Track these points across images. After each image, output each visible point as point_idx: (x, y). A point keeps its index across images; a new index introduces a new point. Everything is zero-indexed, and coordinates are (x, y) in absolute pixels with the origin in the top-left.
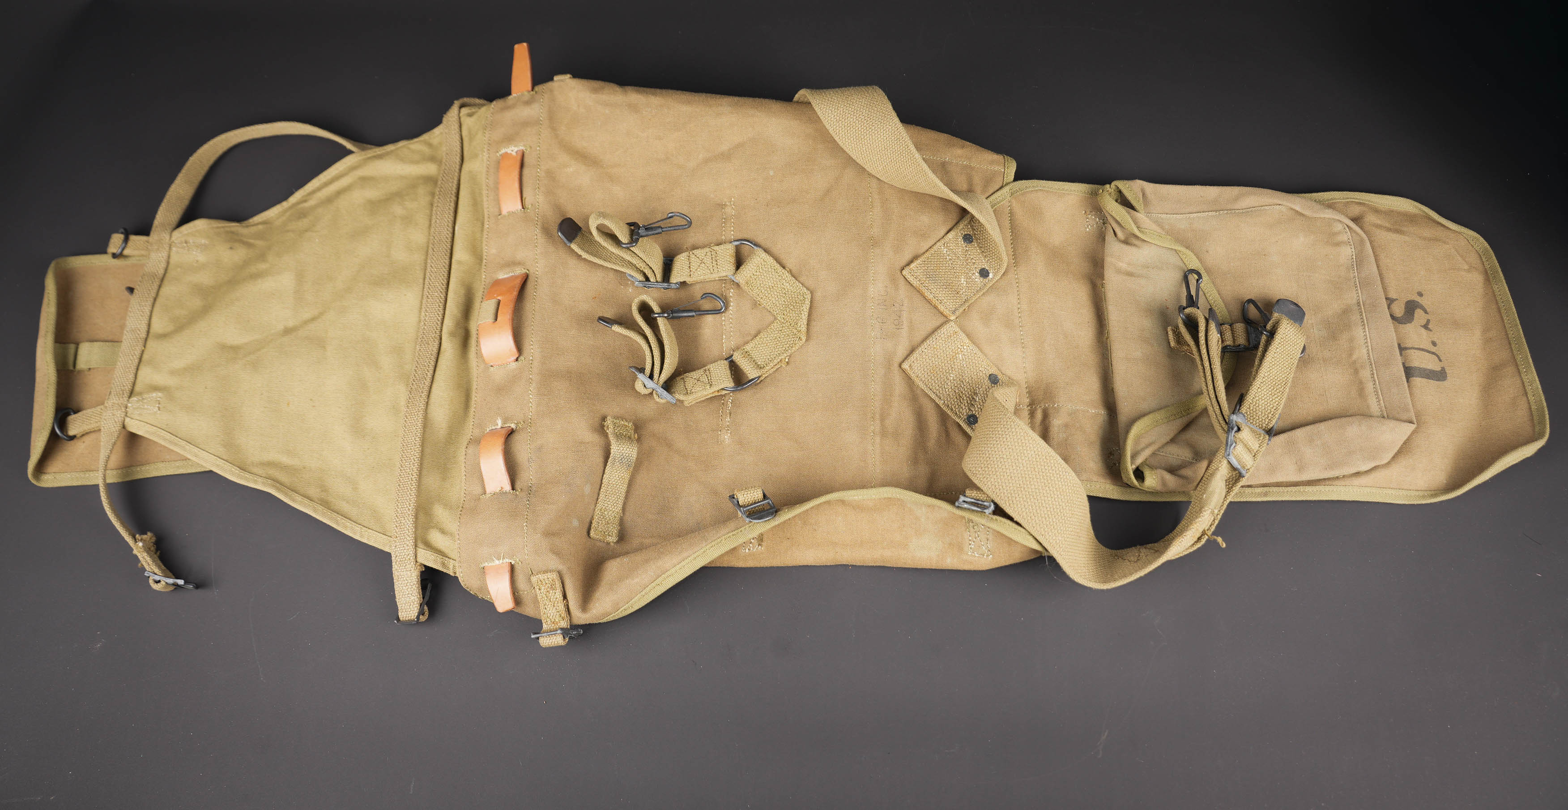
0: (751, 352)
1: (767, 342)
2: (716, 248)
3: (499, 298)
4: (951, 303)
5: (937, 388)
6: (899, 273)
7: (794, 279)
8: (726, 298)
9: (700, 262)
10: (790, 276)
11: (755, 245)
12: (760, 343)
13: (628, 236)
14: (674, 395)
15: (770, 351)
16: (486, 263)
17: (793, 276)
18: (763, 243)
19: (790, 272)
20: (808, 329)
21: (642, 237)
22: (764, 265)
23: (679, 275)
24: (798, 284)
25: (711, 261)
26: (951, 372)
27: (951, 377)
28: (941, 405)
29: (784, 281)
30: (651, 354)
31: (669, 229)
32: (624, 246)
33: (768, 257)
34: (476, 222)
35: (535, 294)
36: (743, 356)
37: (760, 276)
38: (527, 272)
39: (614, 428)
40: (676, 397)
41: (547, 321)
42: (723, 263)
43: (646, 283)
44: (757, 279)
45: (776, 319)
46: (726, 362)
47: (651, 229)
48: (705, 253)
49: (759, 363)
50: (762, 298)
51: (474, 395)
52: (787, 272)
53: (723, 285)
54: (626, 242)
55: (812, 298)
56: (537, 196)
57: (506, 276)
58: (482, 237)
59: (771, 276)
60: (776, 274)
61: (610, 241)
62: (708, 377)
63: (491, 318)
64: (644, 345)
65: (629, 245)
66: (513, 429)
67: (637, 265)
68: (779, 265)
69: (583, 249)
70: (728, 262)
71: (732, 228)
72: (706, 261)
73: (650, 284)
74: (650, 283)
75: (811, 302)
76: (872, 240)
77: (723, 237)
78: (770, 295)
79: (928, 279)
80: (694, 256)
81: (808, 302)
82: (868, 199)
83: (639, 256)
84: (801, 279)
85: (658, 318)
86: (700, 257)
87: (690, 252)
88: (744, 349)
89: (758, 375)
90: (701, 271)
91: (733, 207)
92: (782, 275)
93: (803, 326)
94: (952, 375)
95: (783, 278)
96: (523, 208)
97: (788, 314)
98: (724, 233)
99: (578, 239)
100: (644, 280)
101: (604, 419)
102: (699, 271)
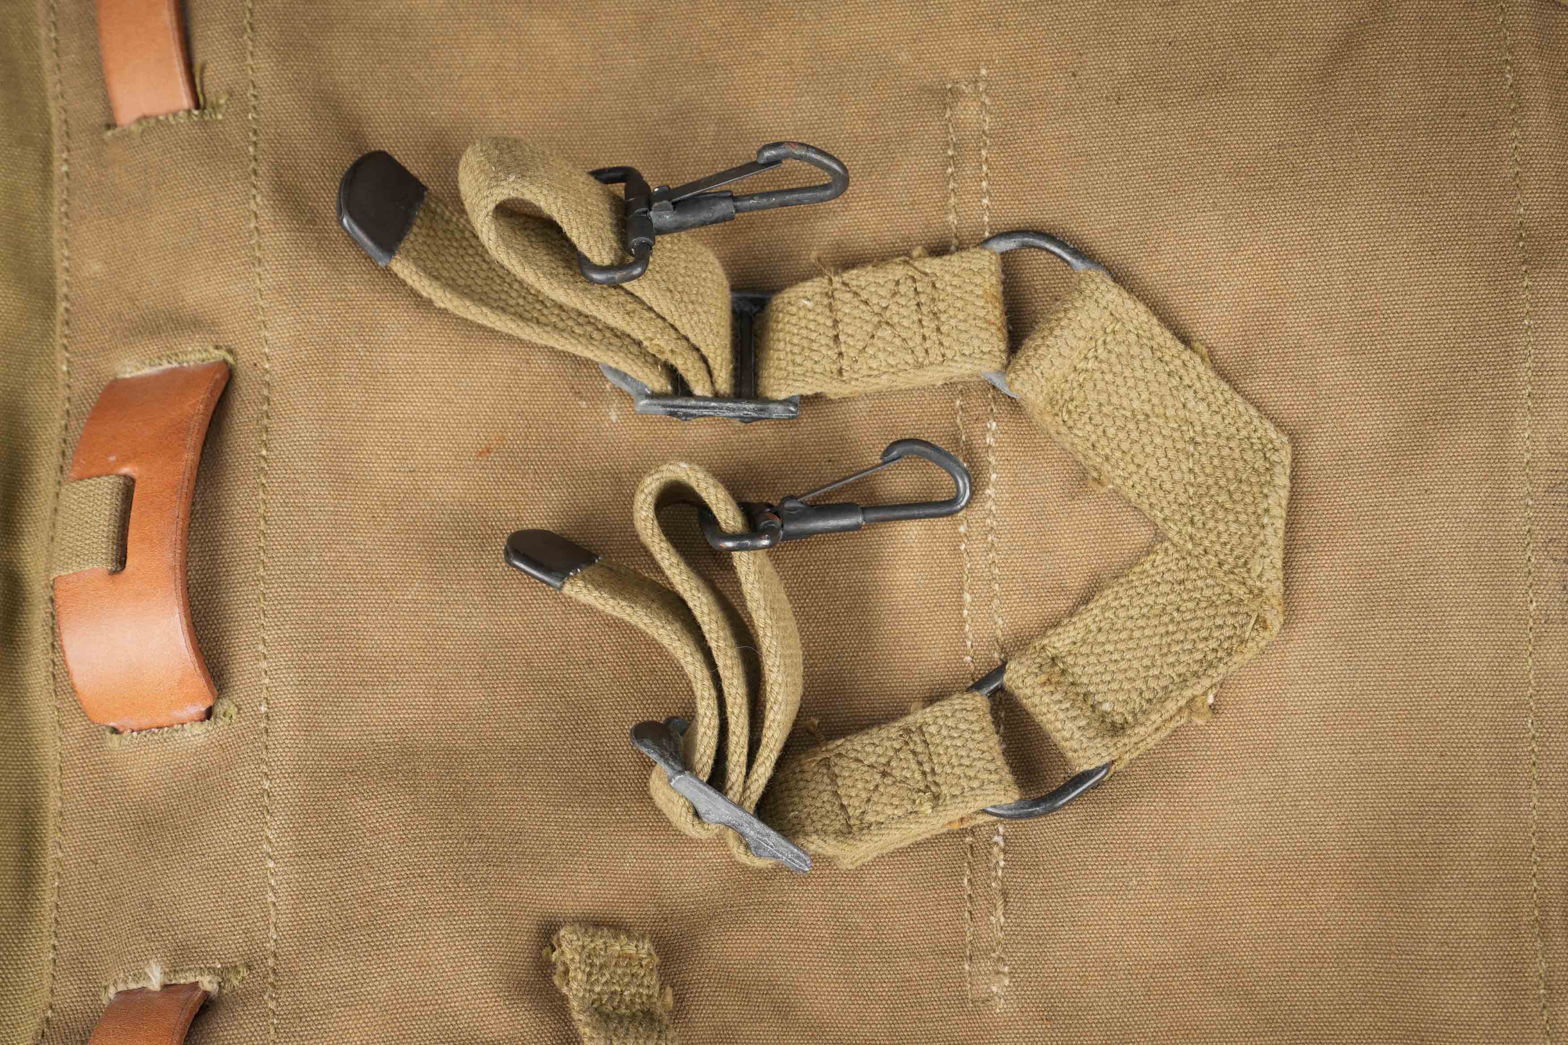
0: (1070, 660)
1: (1129, 624)
2: (933, 265)
3: (126, 470)
7: (1226, 387)
8: (970, 452)
9: (876, 319)
10: (1211, 374)
11: (1077, 253)
12: (1105, 625)
13: (610, 236)
14: (802, 841)
15: (1147, 662)
16: (67, 310)
17: (1222, 374)
18: (1103, 246)
19: (1211, 358)
20: (1287, 583)
21: (661, 232)
22: (1114, 332)
23: (798, 370)
24: (1241, 408)
25: (915, 318)
29: (1190, 394)
30: (713, 693)
31: (764, 201)
32: (596, 276)
33: (1129, 304)
34: (17, 152)
35: (264, 452)
36: (1043, 678)
37: (1098, 375)
38: (230, 359)
39: (590, 974)
40: (812, 847)
41: (314, 559)
42: (962, 326)
43: (678, 402)
44: (1089, 385)
45: (1160, 536)
46: (980, 701)
47: (696, 202)
48: (891, 286)
49: (1106, 707)
50: (1107, 458)
51: (51, 835)
52: (1198, 360)
53: (958, 403)
54: (607, 262)
55: (1295, 459)
56: (250, 61)
57: (147, 371)
58: (45, 208)
59: (1139, 373)
60: (1159, 366)
61: (542, 256)
62: (920, 764)
63: (101, 564)
64: (689, 659)
65: (617, 275)
66: (206, 993)
67: (646, 343)
68: (1168, 334)
69: (435, 277)
70: (979, 323)
71: (984, 184)
72: (896, 319)
73: (694, 407)
74: (693, 402)
75: (1294, 478)
76: (1521, 237)
77: (952, 218)
78: (1136, 448)
80: (849, 296)
81: (1283, 479)
82: (1502, 73)
83: (650, 309)
84: (1254, 386)
85: (736, 554)
86: (874, 300)
87: (836, 279)
88: (1043, 648)
89: (1107, 760)
90: (881, 355)
91: (987, 101)
92: (1182, 371)
93: (1269, 574)
95: (1187, 381)
96: (197, 106)
97: (1211, 524)
98: (953, 200)
99: (415, 237)
100: (670, 388)
101: (549, 938)
102: (874, 357)
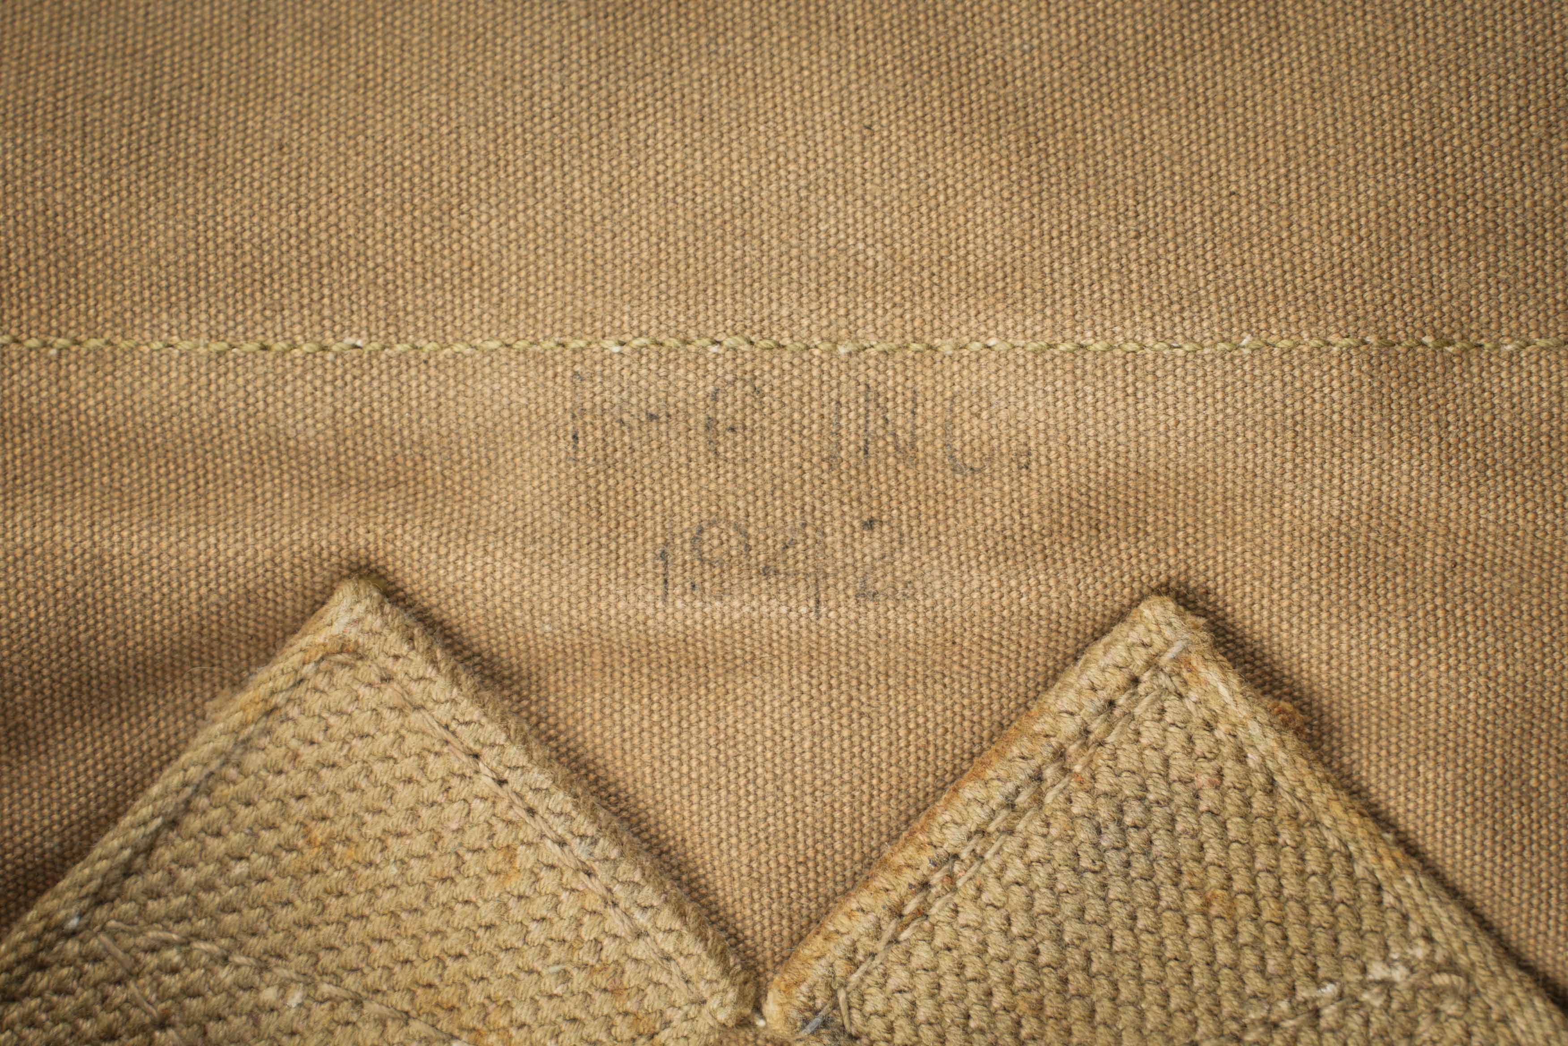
4: (901, 1003)
5: (188, 877)
6: (1157, 572)
26: (326, 989)
27: (284, 986)
28: (48, 903)
79: (1104, 812)
94: (296, 997)
